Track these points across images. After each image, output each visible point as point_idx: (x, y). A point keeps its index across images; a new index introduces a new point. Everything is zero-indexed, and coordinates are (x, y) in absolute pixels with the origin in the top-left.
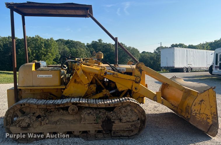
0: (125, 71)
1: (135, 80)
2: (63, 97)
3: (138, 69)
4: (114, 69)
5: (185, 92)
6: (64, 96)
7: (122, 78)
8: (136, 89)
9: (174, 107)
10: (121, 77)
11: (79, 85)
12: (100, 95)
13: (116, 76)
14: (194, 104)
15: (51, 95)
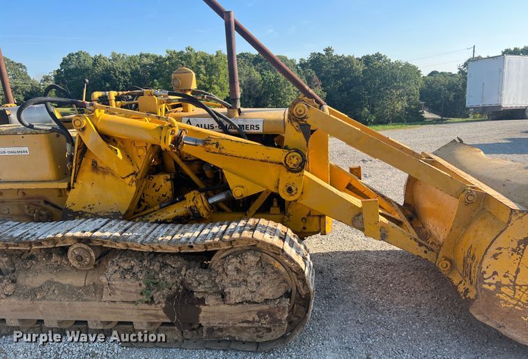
0: (261, 131)
1: (283, 161)
2: (68, 215)
3: (295, 124)
4: (225, 123)
5: (467, 203)
6: (71, 211)
7: (238, 155)
8: (290, 190)
9: (426, 252)
10: (235, 154)
11: (108, 178)
12: (179, 209)
13: (217, 150)
14: (492, 250)
15: (48, 207)
